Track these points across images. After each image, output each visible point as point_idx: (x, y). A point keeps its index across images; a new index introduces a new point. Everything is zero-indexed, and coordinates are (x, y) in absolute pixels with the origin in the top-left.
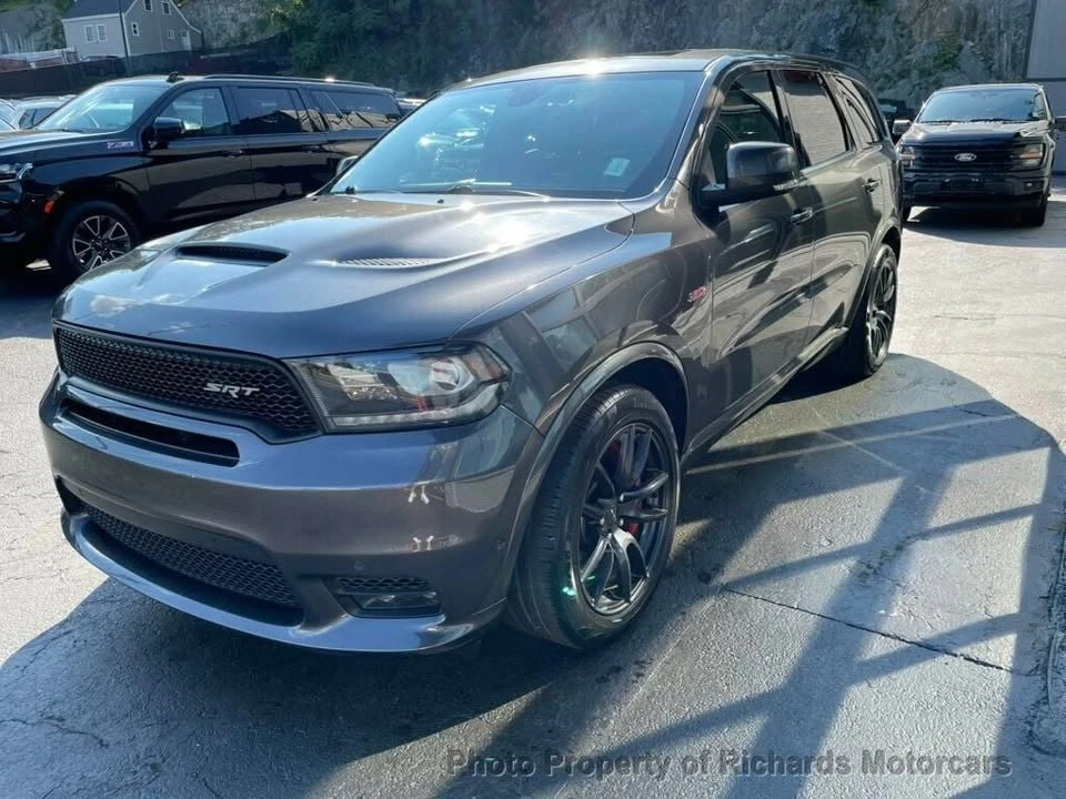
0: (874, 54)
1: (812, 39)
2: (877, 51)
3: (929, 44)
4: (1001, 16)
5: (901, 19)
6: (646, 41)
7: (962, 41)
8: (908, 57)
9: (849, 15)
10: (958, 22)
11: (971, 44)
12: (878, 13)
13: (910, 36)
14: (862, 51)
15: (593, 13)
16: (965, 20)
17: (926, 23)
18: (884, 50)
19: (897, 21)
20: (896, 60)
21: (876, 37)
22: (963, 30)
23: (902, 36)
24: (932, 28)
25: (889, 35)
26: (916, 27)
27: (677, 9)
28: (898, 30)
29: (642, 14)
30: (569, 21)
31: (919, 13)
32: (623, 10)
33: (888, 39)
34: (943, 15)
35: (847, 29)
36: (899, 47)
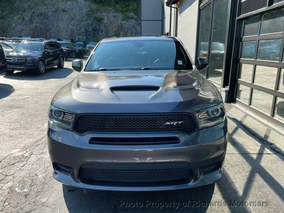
0: (101, 33)
1: (85, 29)
2: (102, 33)
3: (113, 32)
4: (128, 26)
5: (106, 25)
6: (38, 25)
7: (120, 32)
8: (109, 35)
9: (94, 23)
10: (118, 27)
11: (122, 32)
12: (100, 24)
13: (108, 30)
14: (98, 32)
15: (20, 16)
16: (120, 26)
17: (112, 27)
18: (103, 32)
19: (105, 26)
20: (106, 35)
21: (101, 29)
22: (120, 29)
23: (107, 29)
24: (113, 28)
25: (103, 29)
26: (109, 28)
27: (46, 17)
28: (105, 28)
29: (36, 17)
30: (12, 17)
31: (110, 24)
32: (30, 16)
33: (103, 30)
34: (115, 25)
35: (94, 27)
36: (106, 32)
